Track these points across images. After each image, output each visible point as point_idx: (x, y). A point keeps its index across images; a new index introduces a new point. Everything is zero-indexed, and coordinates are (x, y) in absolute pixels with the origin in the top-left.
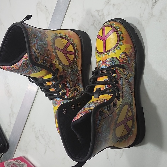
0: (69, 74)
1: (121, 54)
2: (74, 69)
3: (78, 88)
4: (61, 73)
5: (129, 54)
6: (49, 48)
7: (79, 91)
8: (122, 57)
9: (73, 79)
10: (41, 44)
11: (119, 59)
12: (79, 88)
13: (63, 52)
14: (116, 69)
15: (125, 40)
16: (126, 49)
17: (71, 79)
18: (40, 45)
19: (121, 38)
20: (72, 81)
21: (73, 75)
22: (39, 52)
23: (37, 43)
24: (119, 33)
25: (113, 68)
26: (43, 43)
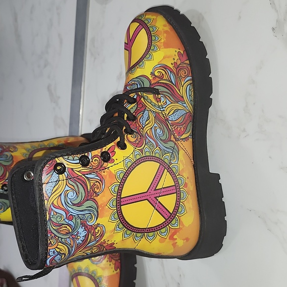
1: (155, 69)
5: (171, 66)
8: (156, 74)
11: (151, 78)
14: (138, 95)
15: (162, 41)
16: (164, 58)
19: (153, 38)
24: (151, 29)
25: (132, 95)
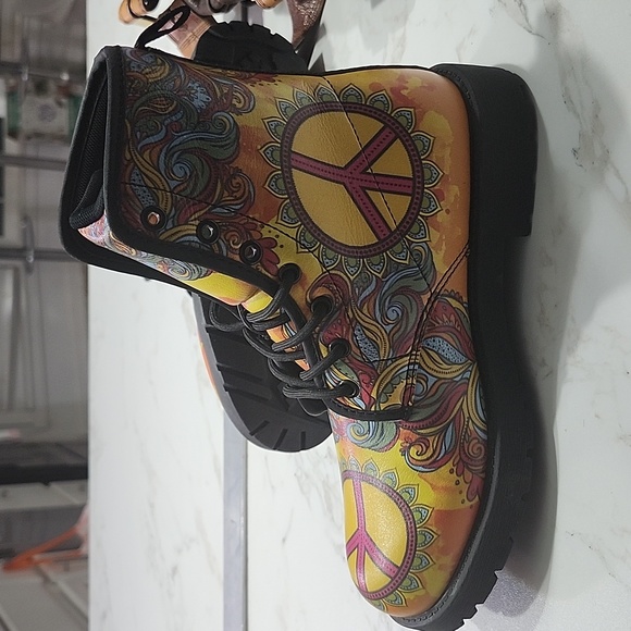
0: (367, 293)
2: (408, 267)
3: (432, 366)
4: (316, 286)
6: (245, 162)
7: (432, 380)
9: (392, 316)
10: (196, 144)
12: (434, 360)
13: (346, 181)
17: (384, 315)
18: (185, 151)
20: (388, 328)
21: (393, 295)
22: (173, 184)
23: (168, 139)
26: (211, 140)
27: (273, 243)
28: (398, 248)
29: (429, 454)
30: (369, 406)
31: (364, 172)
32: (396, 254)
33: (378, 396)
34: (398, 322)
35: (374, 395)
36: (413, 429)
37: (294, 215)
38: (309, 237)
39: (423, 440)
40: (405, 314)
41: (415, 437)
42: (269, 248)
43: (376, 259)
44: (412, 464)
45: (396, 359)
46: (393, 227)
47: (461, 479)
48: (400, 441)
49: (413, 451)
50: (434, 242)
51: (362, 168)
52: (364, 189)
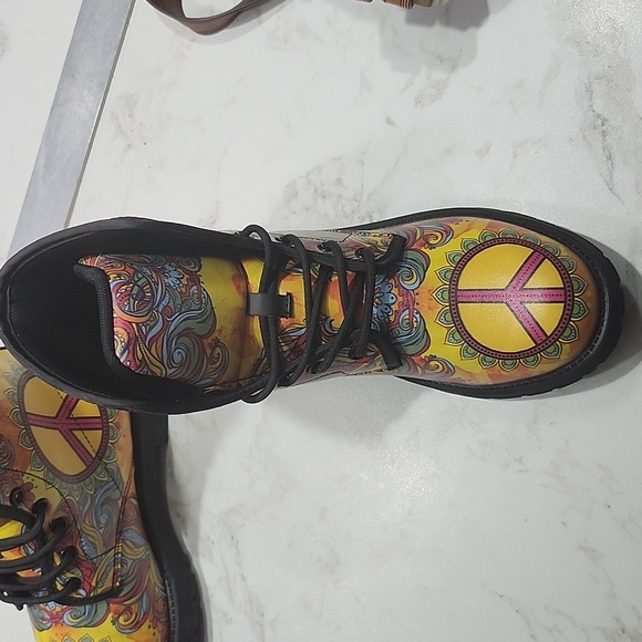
0: (86, 508)
2: (107, 482)
3: (129, 551)
4: (58, 510)
7: (130, 562)
9: (103, 521)
12: (130, 548)
13: (59, 426)
17: (98, 522)
20: (101, 531)
21: (102, 504)
27: (30, 486)
28: (99, 470)
29: (133, 618)
30: (88, 594)
31: (68, 418)
32: (99, 475)
33: (97, 584)
34: (107, 525)
35: (93, 584)
36: (121, 603)
37: (39, 461)
38: (51, 476)
39: (128, 609)
40: (110, 517)
41: (122, 608)
42: (29, 490)
43: (87, 481)
44: (121, 630)
45: (107, 552)
46: (94, 455)
47: (156, 630)
48: (110, 615)
49: (121, 620)
50: (120, 459)
51: (67, 415)
52: (71, 430)
